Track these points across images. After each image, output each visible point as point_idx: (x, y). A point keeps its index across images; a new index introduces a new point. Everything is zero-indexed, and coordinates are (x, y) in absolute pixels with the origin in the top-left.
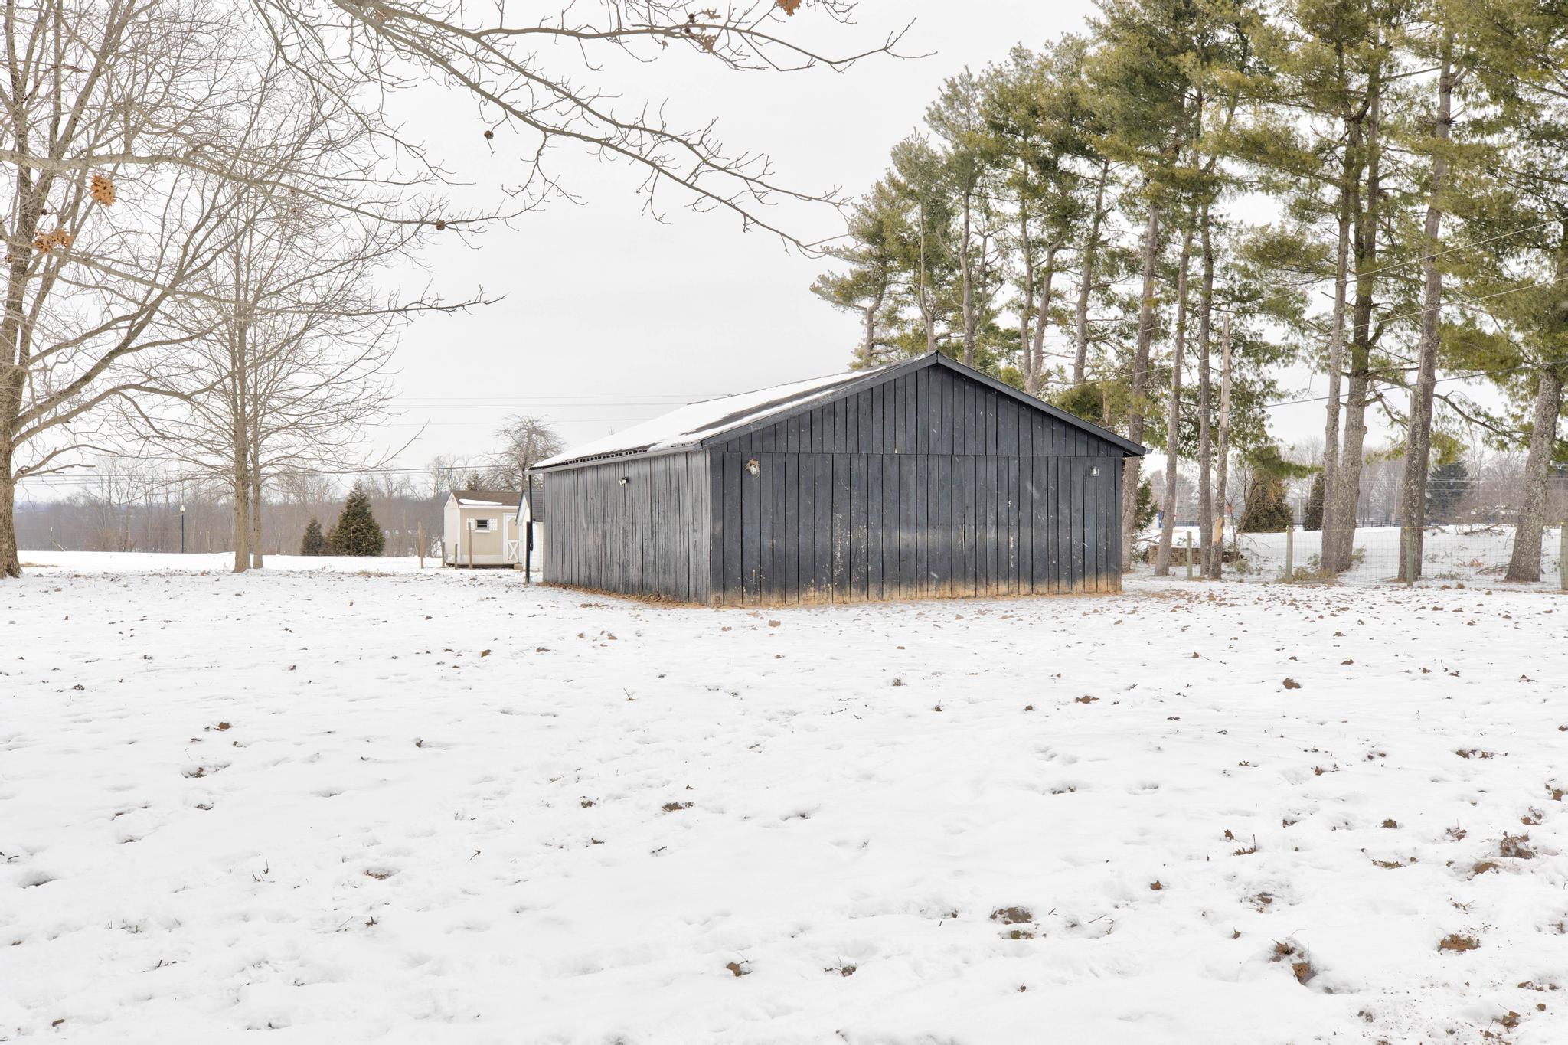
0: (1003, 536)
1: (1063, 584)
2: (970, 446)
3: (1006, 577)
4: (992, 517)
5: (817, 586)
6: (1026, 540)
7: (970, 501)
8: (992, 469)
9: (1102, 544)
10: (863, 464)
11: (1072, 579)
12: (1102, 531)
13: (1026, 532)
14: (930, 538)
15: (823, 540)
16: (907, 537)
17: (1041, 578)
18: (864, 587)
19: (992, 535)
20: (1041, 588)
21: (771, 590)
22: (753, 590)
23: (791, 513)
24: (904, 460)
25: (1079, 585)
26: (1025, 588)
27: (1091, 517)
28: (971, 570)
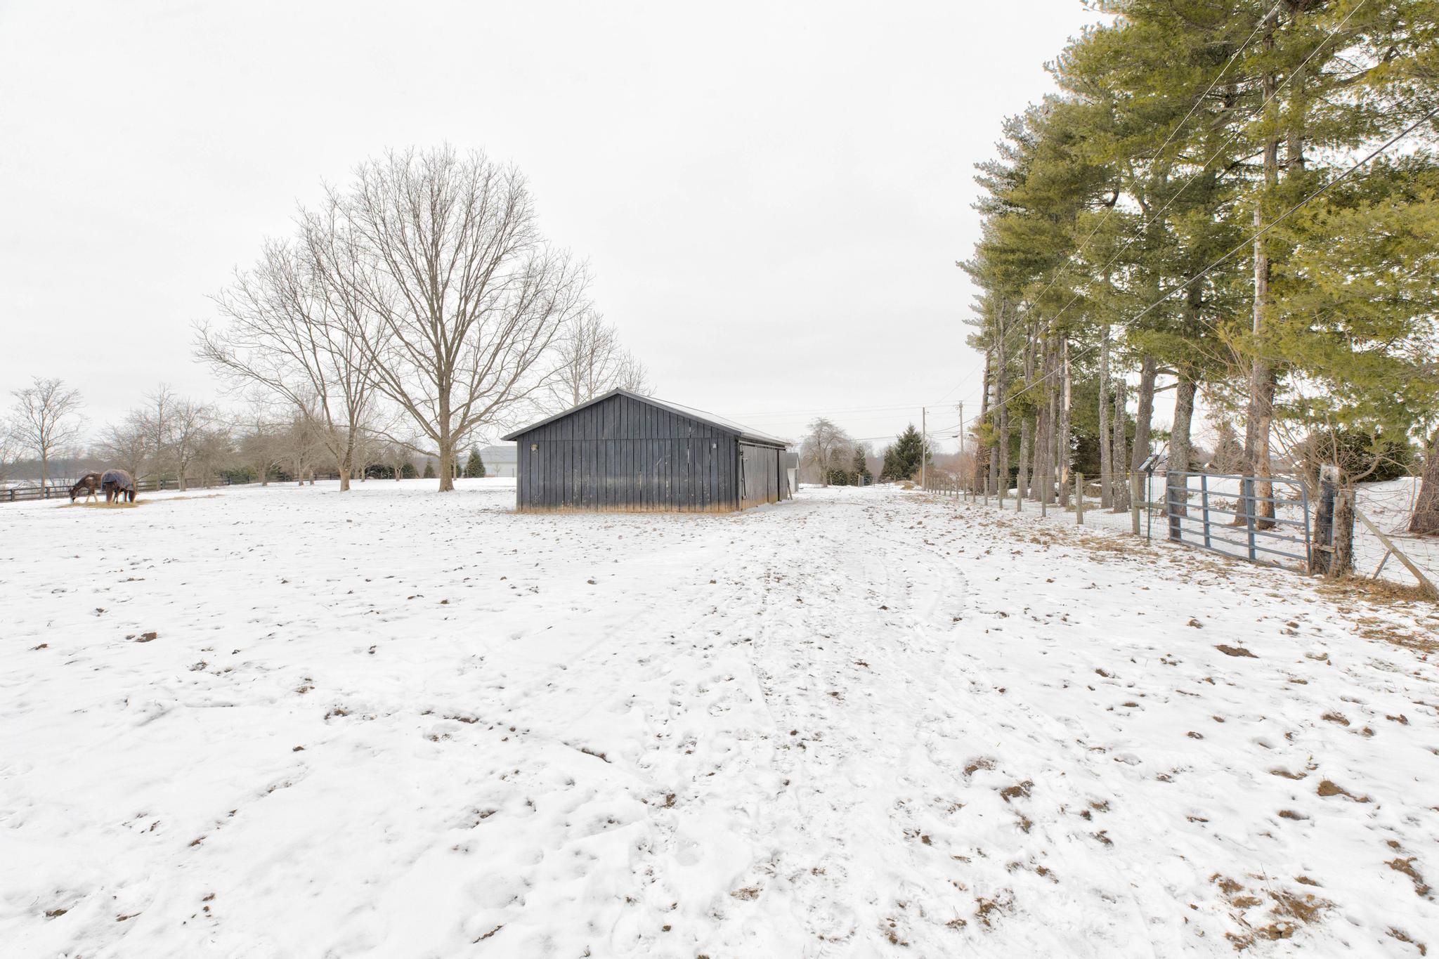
0: (662, 480)
1: (698, 507)
2: (643, 436)
3: (665, 502)
4: (656, 470)
5: (565, 504)
6: (676, 484)
7: (644, 462)
8: (656, 446)
9: (722, 485)
10: (588, 444)
11: (703, 504)
12: (722, 478)
13: (676, 479)
14: (621, 482)
15: (568, 483)
16: (610, 481)
17: (684, 503)
18: (588, 505)
19: (656, 480)
20: (685, 508)
21: (543, 506)
22: (535, 505)
23: (553, 469)
24: (609, 443)
25: (708, 508)
26: (676, 508)
27: (714, 472)
28: (644, 498)
